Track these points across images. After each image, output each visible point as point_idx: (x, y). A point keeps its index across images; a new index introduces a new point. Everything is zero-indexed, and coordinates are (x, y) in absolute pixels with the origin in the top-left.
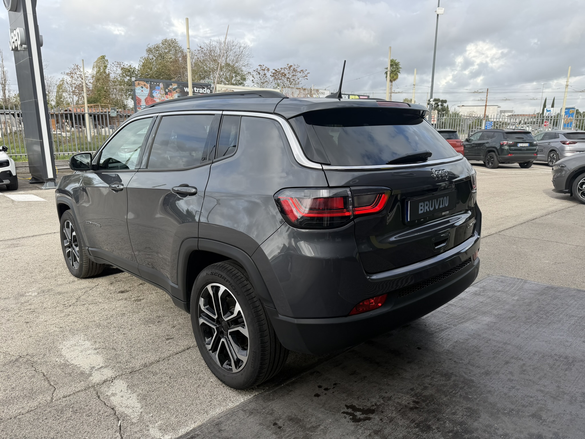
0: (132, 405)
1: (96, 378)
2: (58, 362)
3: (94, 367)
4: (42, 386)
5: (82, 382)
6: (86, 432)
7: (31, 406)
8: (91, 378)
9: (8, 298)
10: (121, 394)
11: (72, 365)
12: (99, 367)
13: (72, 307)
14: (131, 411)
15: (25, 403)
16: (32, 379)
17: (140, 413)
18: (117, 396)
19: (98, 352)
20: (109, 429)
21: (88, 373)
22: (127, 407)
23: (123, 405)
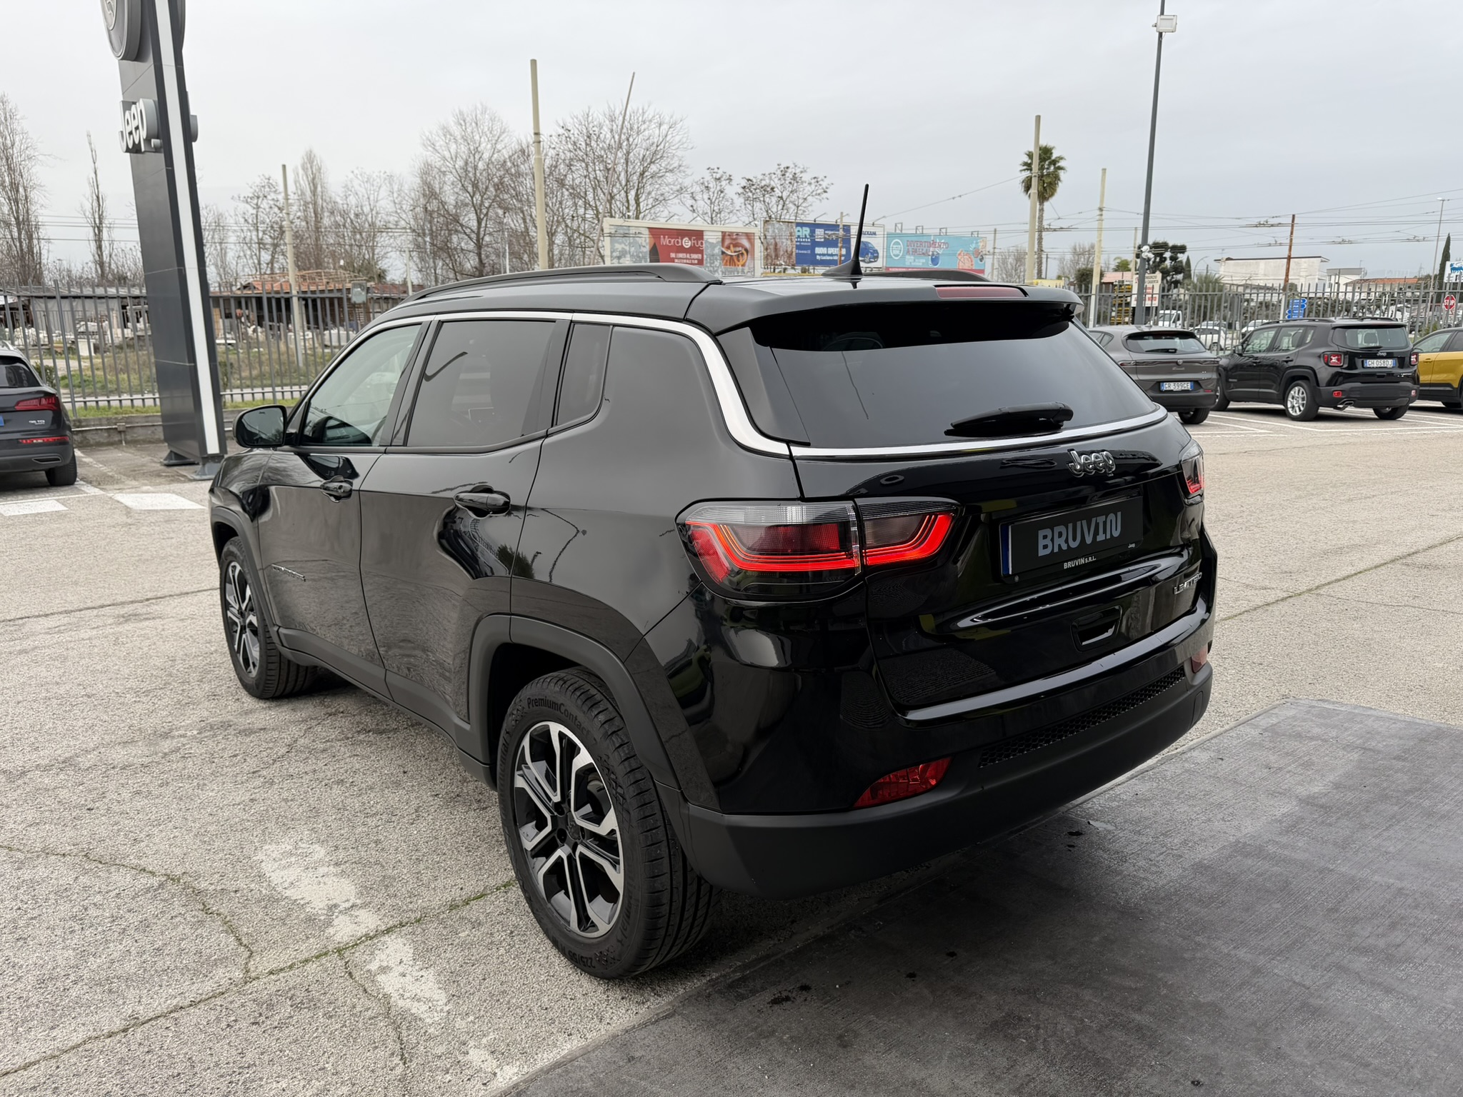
0: (427, 995)
1: (343, 930)
2: (253, 892)
3: (336, 906)
4: (221, 945)
5: (312, 940)
6: (325, 1052)
7: (200, 991)
8: (331, 931)
9: (133, 742)
10: (401, 969)
11: (286, 900)
12: (348, 905)
13: (278, 764)
14: (424, 1008)
15: (187, 983)
16: (199, 931)
17: (445, 1014)
18: (392, 974)
19: (343, 871)
20: (376, 1047)
21: (322, 918)
22: (415, 998)
23: (407, 995)
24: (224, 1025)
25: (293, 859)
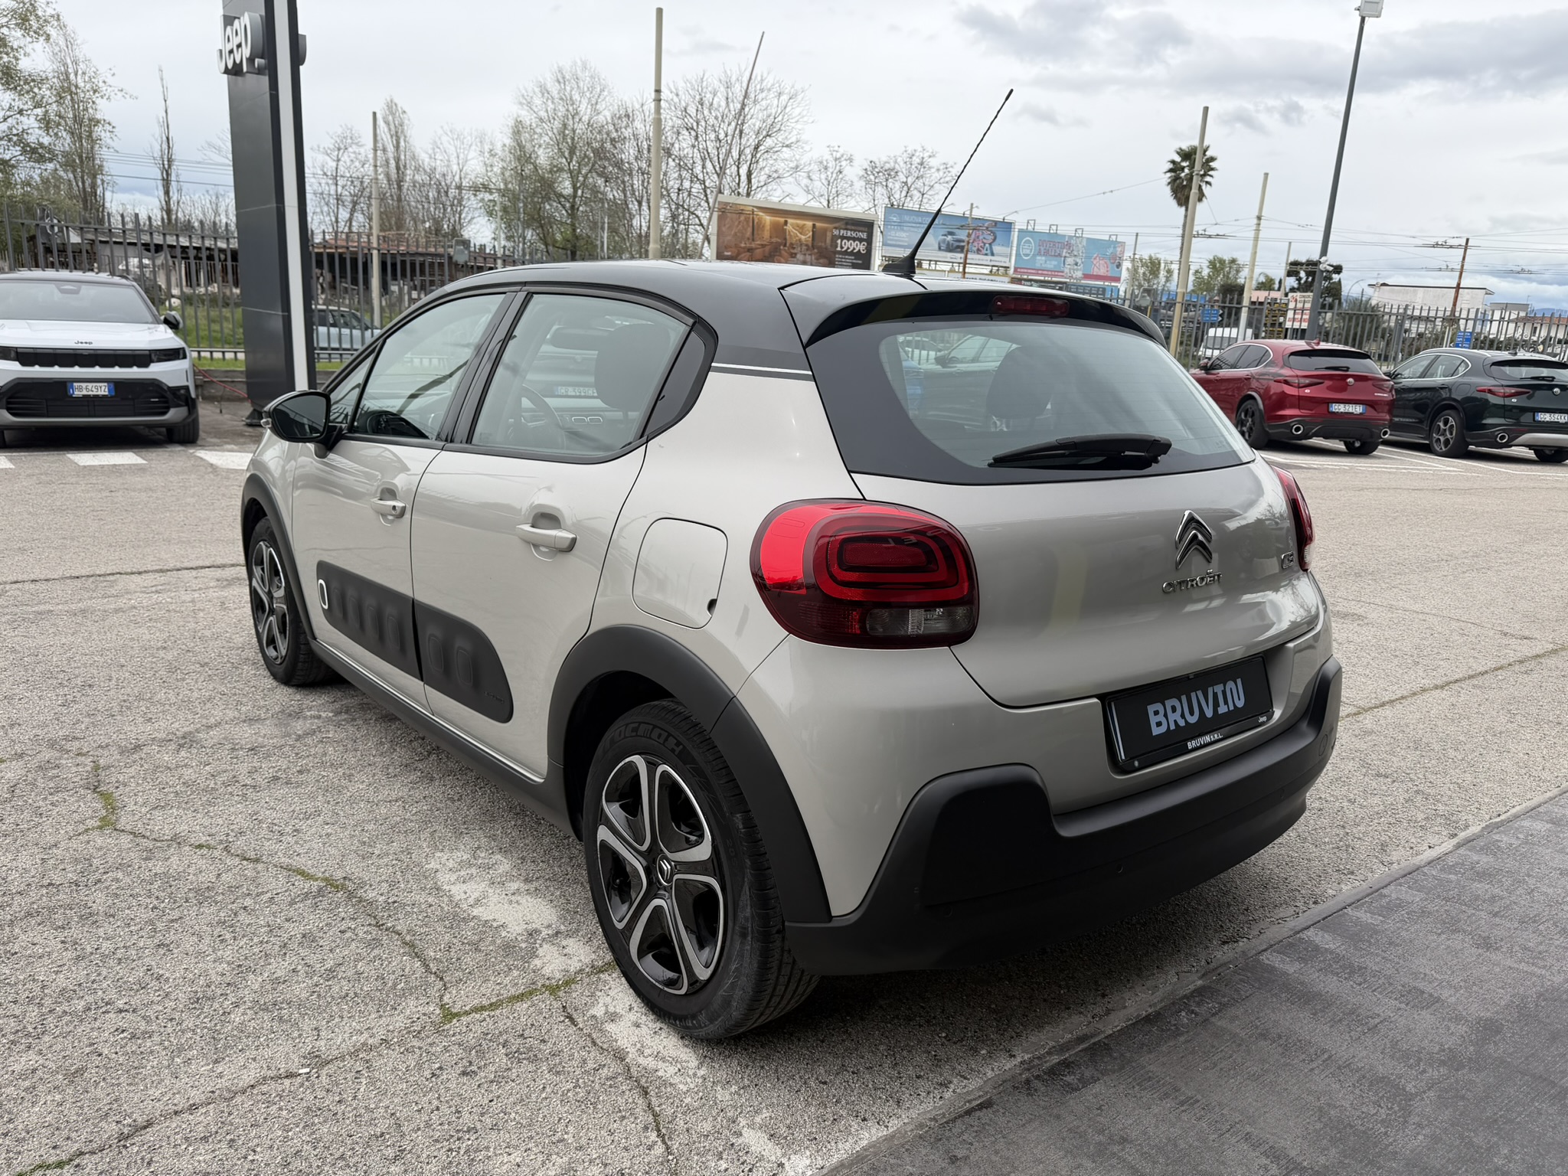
1: (552, 962)
2: (433, 908)
3: (537, 931)
4: (407, 970)
5: (515, 973)
6: (560, 1119)
7: (391, 1028)
8: (537, 962)
9: (258, 720)
10: (632, 1017)
11: (475, 921)
12: (550, 932)
14: (672, 1070)
15: (373, 1016)
16: (376, 952)
17: (700, 1080)
18: (622, 1023)
19: (536, 889)
20: (624, 1118)
21: (523, 945)
22: (657, 1056)
23: (647, 1052)
24: (427, 1073)
25: (473, 871)
